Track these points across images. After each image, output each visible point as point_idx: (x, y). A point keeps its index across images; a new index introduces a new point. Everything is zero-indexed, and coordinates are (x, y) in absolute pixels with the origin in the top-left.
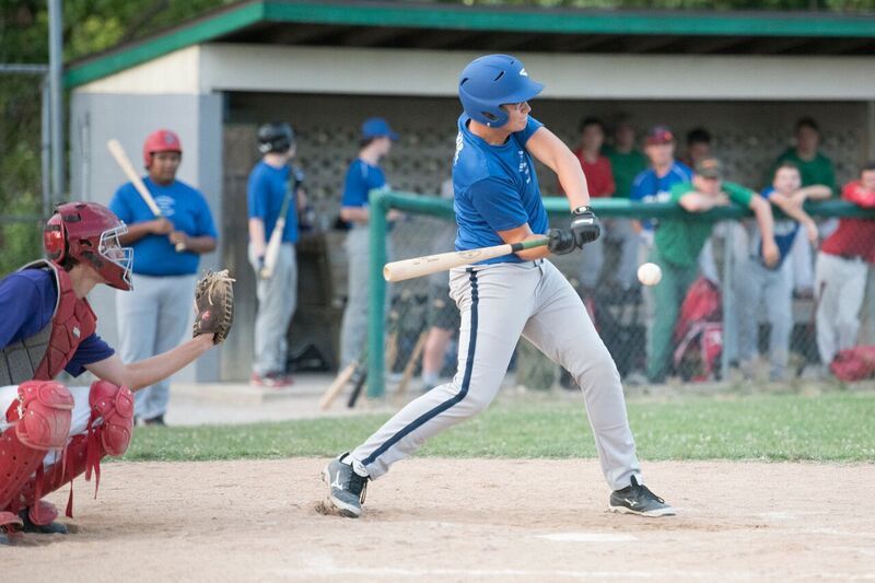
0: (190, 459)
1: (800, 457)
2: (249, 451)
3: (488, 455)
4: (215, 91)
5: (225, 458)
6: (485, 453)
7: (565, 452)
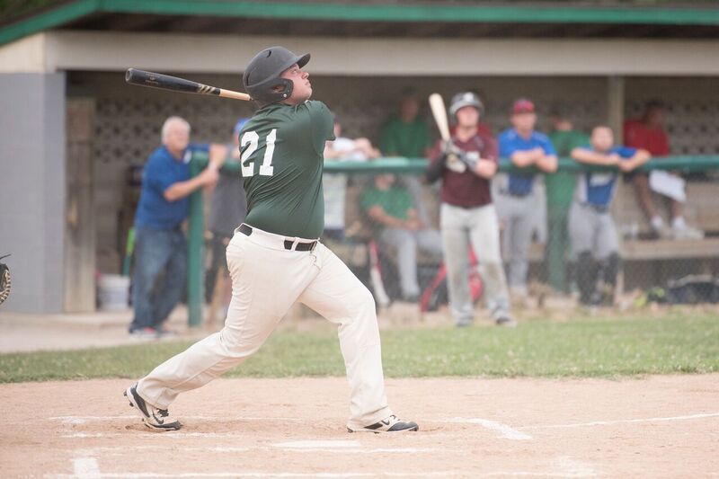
0: (6, 381)
1: (517, 374)
2: (57, 374)
3: (258, 375)
4: (59, 70)
5: (36, 380)
6: (257, 373)
7: (322, 371)
